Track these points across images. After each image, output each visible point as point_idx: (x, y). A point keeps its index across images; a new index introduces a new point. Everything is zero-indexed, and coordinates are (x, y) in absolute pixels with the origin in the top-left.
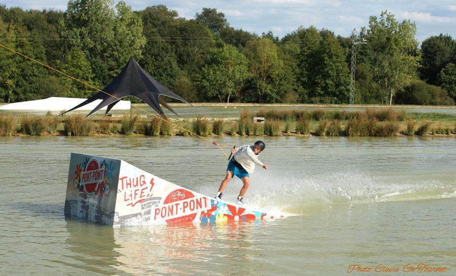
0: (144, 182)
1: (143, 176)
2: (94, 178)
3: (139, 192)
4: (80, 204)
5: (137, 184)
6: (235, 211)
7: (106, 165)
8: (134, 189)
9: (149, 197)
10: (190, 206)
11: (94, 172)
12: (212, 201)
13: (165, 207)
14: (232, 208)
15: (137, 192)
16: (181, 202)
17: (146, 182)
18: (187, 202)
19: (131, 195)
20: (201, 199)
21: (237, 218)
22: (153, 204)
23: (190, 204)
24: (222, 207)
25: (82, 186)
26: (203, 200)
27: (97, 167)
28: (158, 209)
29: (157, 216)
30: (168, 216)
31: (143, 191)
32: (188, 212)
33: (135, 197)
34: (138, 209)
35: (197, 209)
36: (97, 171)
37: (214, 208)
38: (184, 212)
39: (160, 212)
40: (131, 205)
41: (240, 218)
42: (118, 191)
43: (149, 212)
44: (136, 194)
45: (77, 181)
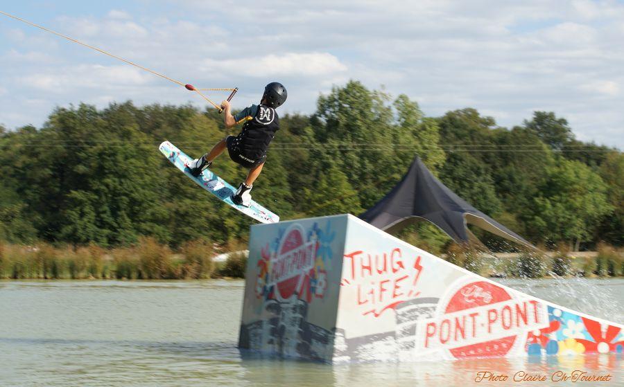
0: (400, 264)
1: (398, 250)
2: (295, 266)
3: (389, 287)
4: (267, 327)
5: (385, 270)
6: (600, 332)
7: (318, 232)
8: (378, 278)
9: (412, 297)
10: (503, 318)
11: (295, 254)
12: (551, 310)
13: (447, 321)
14: (592, 327)
15: (385, 286)
16: (482, 311)
17: (404, 264)
18: (494, 311)
19: (372, 292)
20: (525, 304)
21: (603, 347)
22: (421, 313)
23: (502, 315)
24: (571, 323)
25: (272, 288)
26: (530, 307)
27: (300, 242)
28: (433, 324)
29: (430, 338)
30: (456, 339)
31: (399, 284)
32: (498, 333)
33: (381, 296)
34: (388, 321)
35: (518, 325)
36: (300, 252)
37: (555, 325)
38: (489, 331)
39: (438, 330)
40: (372, 314)
41: (612, 347)
42: (343, 282)
43: (412, 331)
44: (383, 290)
45: (261, 281)
